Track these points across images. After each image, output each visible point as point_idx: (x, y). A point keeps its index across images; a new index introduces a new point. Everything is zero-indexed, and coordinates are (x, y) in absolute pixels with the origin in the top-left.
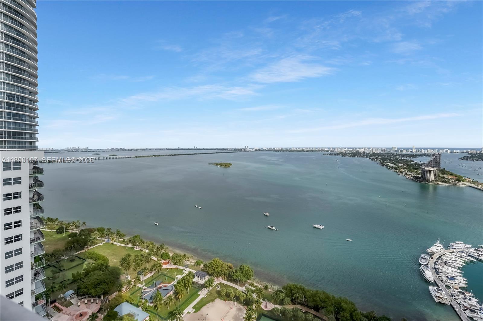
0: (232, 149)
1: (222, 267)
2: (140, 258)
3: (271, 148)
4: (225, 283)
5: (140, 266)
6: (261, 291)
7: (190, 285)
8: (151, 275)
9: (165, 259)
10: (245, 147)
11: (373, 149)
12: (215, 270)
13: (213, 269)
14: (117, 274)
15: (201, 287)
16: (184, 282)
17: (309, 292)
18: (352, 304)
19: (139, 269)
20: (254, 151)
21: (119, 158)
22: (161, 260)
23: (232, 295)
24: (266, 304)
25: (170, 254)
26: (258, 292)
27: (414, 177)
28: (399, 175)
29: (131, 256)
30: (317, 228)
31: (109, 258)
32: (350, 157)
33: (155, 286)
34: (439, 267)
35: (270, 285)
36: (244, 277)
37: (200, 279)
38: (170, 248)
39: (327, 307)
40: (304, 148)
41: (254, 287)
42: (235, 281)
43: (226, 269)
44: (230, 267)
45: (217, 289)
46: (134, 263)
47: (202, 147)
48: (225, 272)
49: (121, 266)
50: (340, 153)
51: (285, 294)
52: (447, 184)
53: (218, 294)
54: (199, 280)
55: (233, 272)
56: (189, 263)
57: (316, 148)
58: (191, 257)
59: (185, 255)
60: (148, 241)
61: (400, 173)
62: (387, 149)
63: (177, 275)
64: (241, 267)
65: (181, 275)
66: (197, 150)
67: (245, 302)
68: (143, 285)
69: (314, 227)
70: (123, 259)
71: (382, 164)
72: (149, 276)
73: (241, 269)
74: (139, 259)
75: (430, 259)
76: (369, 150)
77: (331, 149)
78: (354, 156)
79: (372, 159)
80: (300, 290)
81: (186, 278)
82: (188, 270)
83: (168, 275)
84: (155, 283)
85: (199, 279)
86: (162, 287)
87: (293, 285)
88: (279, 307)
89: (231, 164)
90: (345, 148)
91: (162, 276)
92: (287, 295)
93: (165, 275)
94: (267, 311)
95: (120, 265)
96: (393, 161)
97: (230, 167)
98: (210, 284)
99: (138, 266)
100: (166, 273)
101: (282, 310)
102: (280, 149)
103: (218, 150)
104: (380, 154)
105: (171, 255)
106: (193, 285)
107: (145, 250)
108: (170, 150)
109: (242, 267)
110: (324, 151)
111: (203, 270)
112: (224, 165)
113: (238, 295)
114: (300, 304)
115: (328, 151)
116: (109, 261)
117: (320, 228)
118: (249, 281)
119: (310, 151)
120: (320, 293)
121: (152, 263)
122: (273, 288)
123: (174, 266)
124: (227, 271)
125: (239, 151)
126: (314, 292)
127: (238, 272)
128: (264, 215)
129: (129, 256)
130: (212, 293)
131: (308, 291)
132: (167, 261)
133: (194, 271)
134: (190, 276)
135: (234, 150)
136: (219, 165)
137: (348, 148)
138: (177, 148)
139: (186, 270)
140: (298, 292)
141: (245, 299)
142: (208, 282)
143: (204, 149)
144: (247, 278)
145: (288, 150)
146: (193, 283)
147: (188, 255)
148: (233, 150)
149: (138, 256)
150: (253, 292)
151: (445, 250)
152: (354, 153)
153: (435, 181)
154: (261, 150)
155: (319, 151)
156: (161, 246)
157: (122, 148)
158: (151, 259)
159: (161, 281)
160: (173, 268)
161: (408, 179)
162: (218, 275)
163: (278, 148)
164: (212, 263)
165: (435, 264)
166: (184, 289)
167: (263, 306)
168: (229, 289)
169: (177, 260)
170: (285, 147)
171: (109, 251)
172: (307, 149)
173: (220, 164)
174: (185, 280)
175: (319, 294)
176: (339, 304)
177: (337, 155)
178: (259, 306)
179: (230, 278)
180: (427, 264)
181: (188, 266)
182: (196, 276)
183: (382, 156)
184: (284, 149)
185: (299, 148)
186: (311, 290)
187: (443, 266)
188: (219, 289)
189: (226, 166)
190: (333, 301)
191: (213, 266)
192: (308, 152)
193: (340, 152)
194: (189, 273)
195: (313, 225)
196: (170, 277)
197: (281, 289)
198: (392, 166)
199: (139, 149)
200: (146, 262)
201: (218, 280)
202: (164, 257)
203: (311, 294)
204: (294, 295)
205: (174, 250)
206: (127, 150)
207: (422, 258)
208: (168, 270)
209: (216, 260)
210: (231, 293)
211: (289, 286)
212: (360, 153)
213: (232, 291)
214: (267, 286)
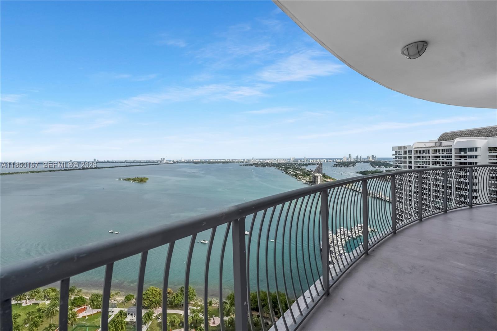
0: (145, 162)
1: (160, 294)
2: (37, 314)
3: (189, 160)
5: (39, 326)
7: (124, 326)
9: (79, 305)
10: (162, 158)
11: (278, 160)
12: (151, 301)
13: (150, 300)
16: (113, 325)
20: (172, 163)
22: (74, 309)
23: (178, 322)
24: (214, 319)
25: (85, 297)
28: (298, 180)
32: (262, 167)
38: (84, 290)
40: (222, 159)
41: (199, 306)
42: (177, 306)
45: (158, 321)
47: (106, 160)
50: (254, 164)
51: (230, 304)
55: (174, 297)
56: (116, 302)
57: (233, 160)
61: (299, 179)
62: (287, 159)
66: (99, 163)
67: (192, 325)
71: (286, 172)
73: (182, 291)
74: (36, 317)
76: (275, 160)
77: (246, 161)
78: (265, 166)
79: (279, 169)
83: (88, 324)
85: (133, 316)
89: (147, 179)
90: (257, 159)
91: (78, 328)
92: (232, 304)
93: (84, 326)
96: (293, 169)
97: (147, 181)
98: (149, 317)
100: (85, 322)
101: (230, 321)
102: (199, 161)
103: (128, 163)
104: (283, 164)
105: (87, 298)
106: (127, 327)
107: (43, 301)
110: (240, 162)
111: (135, 305)
112: (140, 180)
115: (243, 162)
118: (192, 302)
119: (228, 162)
122: (217, 302)
123: (94, 311)
125: (154, 164)
127: (180, 295)
130: (153, 327)
132: (83, 307)
133: (125, 310)
134: (122, 316)
135: (149, 162)
136: (133, 180)
137: (259, 159)
138: (68, 161)
139: (113, 312)
141: (192, 322)
142: (147, 316)
143: (108, 162)
144: (190, 299)
145: (207, 162)
146: (127, 323)
148: (147, 163)
149: (32, 312)
150: (199, 311)
152: (265, 163)
154: (179, 163)
155: (236, 162)
156: (72, 289)
158: (57, 311)
160: (94, 314)
161: (304, 183)
162: (158, 305)
163: (197, 160)
164: (147, 293)
168: (172, 317)
169: (98, 302)
170: (204, 159)
173: (134, 180)
174: (116, 324)
177: (252, 166)
179: (171, 305)
182: (129, 314)
183: (285, 166)
185: (218, 160)
188: (160, 320)
189: (142, 181)
191: (149, 297)
192: (226, 163)
196: (92, 326)
197: (225, 301)
198: (293, 174)
200: (48, 317)
202: (78, 304)
205: (89, 291)
208: (87, 318)
209: (152, 288)
210: (175, 320)
211: (233, 294)
212: (269, 163)
213: (176, 317)
214: (211, 301)
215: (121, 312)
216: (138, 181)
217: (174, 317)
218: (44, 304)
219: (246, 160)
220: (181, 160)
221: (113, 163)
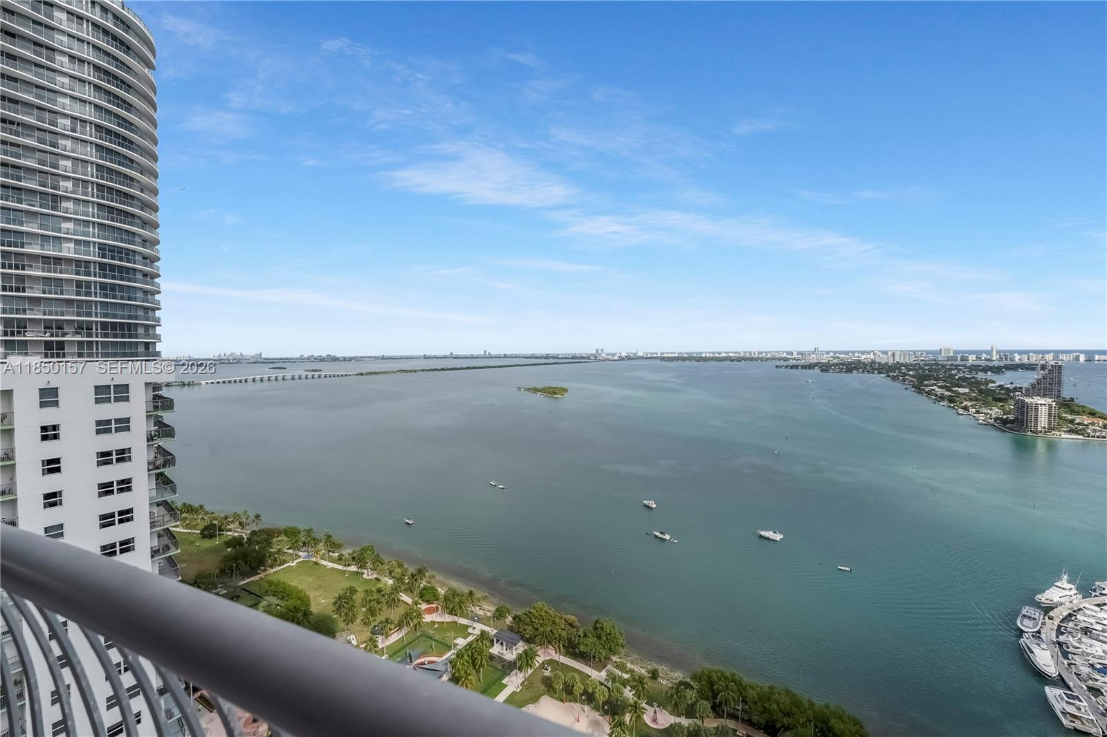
0: (567, 356)
1: (554, 623)
2: (376, 596)
3: (654, 354)
4: (561, 661)
5: (376, 615)
6: (644, 683)
7: (484, 661)
8: (401, 636)
9: (429, 601)
10: (597, 350)
11: (894, 355)
12: (537, 629)
13: (534, 627)
15: (509, 667)
16: (470, 654)
17: (754, 690)
18: (856, 722)
19: (375, 620)
20: (618, 360)
21: (325, 376)
22: (420, 604)
23: (578, 688)
24: (655, 712)
25: (440, 590)
26: (636, 684)
27: (996, 419)
28: (958, 414)
29: (357, 591)
30: (768, 539)
31: (312, 594)
32: (840, 372)
33: (409, 661)
34: (1070, 641)
35: (661, 669)
36: (604, 648)
37: (506, 650)
38: (439, 577)
39: (796, 728)
40: (731, 352)
41: (626, 672)
42: (583, 657)
43: (563, 629)
44: (571, 625)
45: (545, 674)
46: (364, 607)
47: (502, 352)
48: (560, 635)
49: (336, 614)
50: (817, 364)
51: (698, 692)
52: (1081, 437)
53: (546, 686)
54: (505, 652)
55: (579, 636)
56: (481, 613)
57: (759, 353)
58: (485, 598)
59: (471, 593)
60: (391, 560)
61: (961, 411)
62: (928, 352)
63: (455, 638)
64: (596, 623)
65: (465, 638)
66: (491, 358)
67: (606, 707)
68: (384, 657)
69: (761, 536)
70: (340, 598)
71: (919, 389)
72: (395, 637)
73: (595, 628)
74: (374, 600)
75: (1044, 619)
76: (885, 356)
77: (795, 355)
78: (849, 371)
79: (894, 378)
80: (732, 684)
81: (474, 645)
82: (479, 627)
83: (437, 637)
84: (410, 654)
85: (505, 648)
86: (425, 664)
87: (716, 672)
88: (685, 722)
89: (566, 390)
90: (828, 353)
91: (423, 638)
92: (702, 694)
93: (431, 638)
94: (658, 729)
95: (334, 611)
96: (945, 381)
97: (565, 395)
98: (527, 660)
99: (372, 616)
100: (432, 632)
101: (691, 729)
102: (676, 355)
103: (536, 358)
104: (911, 365)
105: (441, 591)
106: (490, 663)
107: (386, 579)
108: (433, 358)
109: (598, 625)
110: (778, 359)
111: (511, 629)
112: (552, 392)
113: (590, 690)
114: (733, 716)
115: (787, 359)
116: (312, 600)
117: (774, 538)
118: (614, 658)
119: (746, 359)
120: (779, 694)
121: (401, 610)
122: (670, 677)
123: (448, 618)
124: (564, 634)
125: (583, 361)
126: (766, 690)
127: (590, 635)
128: (645, 506)
129: (353, 591)
130: (534, 682)
131: (751, 687)
132: (434, 606)
133: (492, 632)
134: (484, 642)
135: (573, 358)
136: (540, 391)
137: (835, 353)
138: (447, 353)
139: (474, 628)
140: (727, 688)
141: (607, 701)
142: (524, 656)
143: (505, 356)
144: (610, 650)
145: (693, 357)
146: (492, 657)
147: (478, 594)
148: (569, 358)
149: (371, 591)
150: (624, 683)
151: (1083, 598)
152: (850, 363)
153: (1050, 429)
154: (633, 359)
155: (767, 359)
156: (421, 572)
158: (399, 600)
159: (421, 649)
160: (446, 623)
161: (981, 424)
162: (546, 642)
163: (672, 353)
164: (530, 613)
165: (1059, 632)
166: (471, 670)
167: (647, 719)
168: (570, 674)
169: (454, 604)
170: (687, 351)
171: (311, 580)
172: (737, 355)
173: (543, 390)
174: (474, 651)
175: (777, 695)
176: (824, 722)
177: (810, 369)
178: (638, 717)
179: (572, 649)
180: (1039, 632)
181: (479, 620)
182: (498, 641)
183: (916, 370)
185: (720, 353)
186: (757, 686)
187: (1080, 639)
188: (547, 673)
189: (556, 394)
190: (810, 712)
191: (533, 620)
192: (740, 361)
193: (816, 361)
194: (482, 634)
195: (758, 531)
196: (441, 643)
197: (688, 680)
198: (943, 394)
199: (366, 357)
200: (389, 606)
201: (544, 655)
202: (427, 597)
203: (758, 694)
204: (718, 694)
205: (447, 582)
206: (342, 359)
207: (1025, 616)
208: (436, 626)
209: (541, 606)
211: (706, 672)
212: (864, 363)
213: (578, 679)
214: (656, 670)
215: (483, 633)
216: (550, 393)
217: (574, 678)
218: (386, 584)
219: (795, 353)
220: (636, 354)
221: (513, 357)
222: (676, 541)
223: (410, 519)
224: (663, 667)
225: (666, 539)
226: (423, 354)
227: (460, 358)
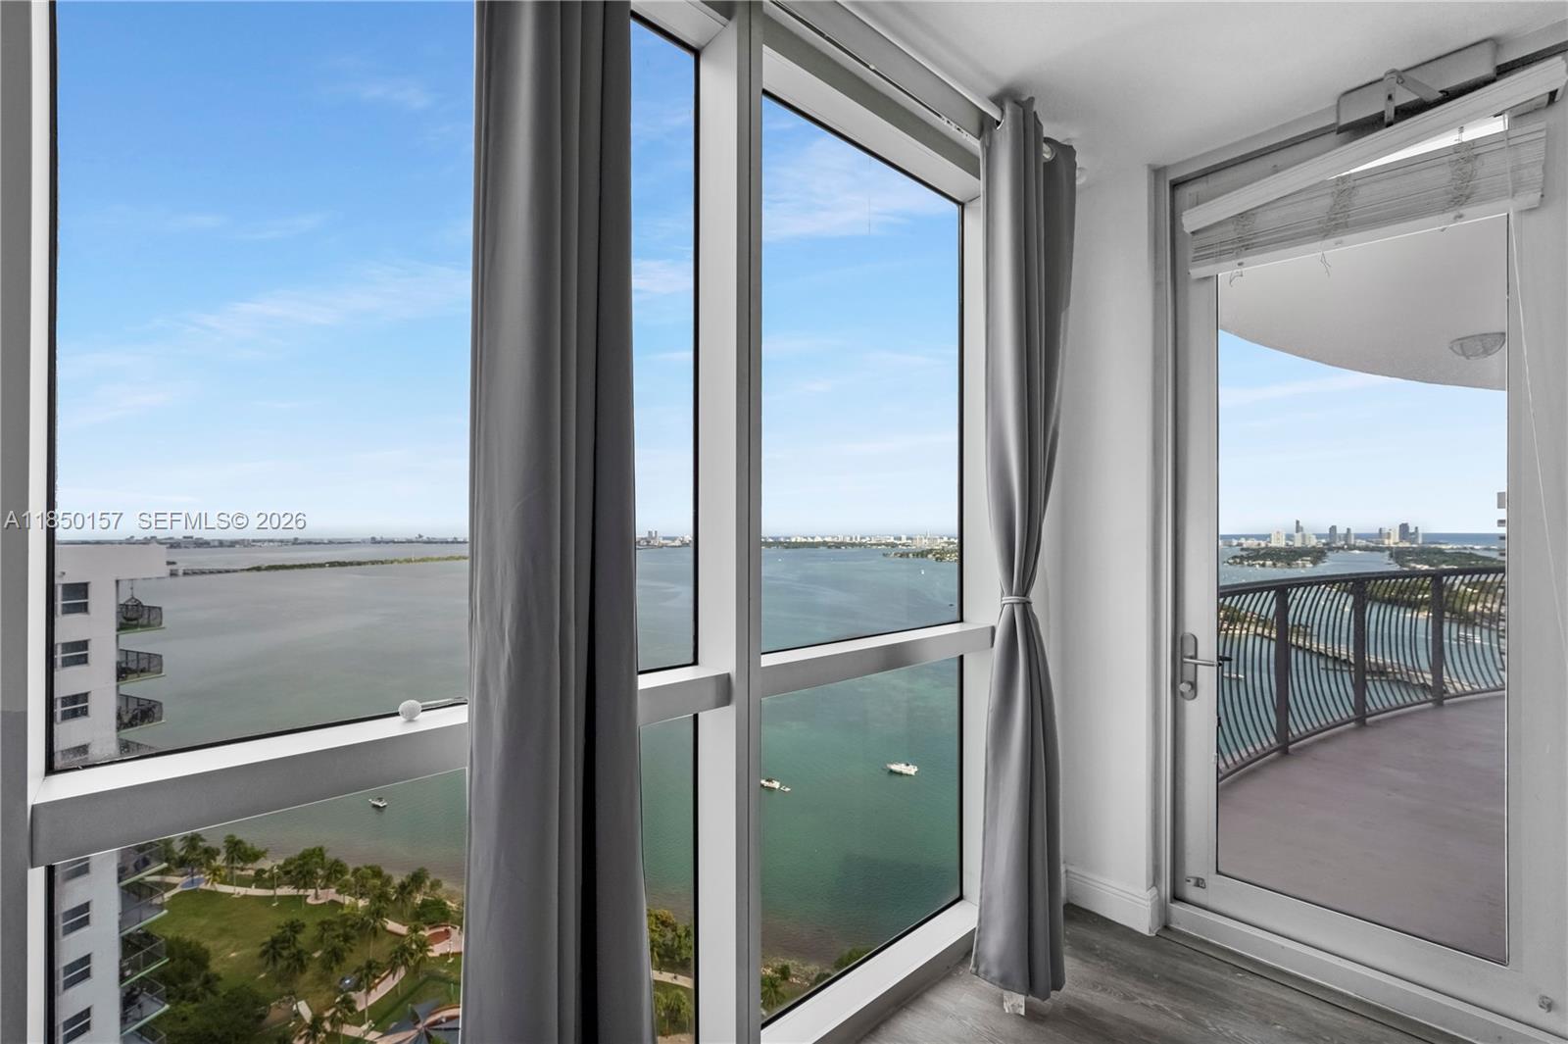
2: (339, 931)
6: (776, 987)
8: (393, 985)
9: (435, 923)
14: (256, 1003)
19: (342, 969)
22: (423, 929)
23: (687, 1012)
25: (449, 903)
26: (766, 989)
29: (304, 926)
30: (900, 774)
31: (210, 946)
33: (412, 1023)
35: (792, 963)
40: (828, 537)
43: (655, 932)
44: (663, 923)
46: (318, 950)
48: (654, 941)
50: (928, 551)
55: (680, 937)
57: (862, 538)
60: (359, 867)
68: (365, 1027)
69: (892, 772)
70: (273, 942)
72: (383, 989)
77: (904, 541)
83: (454, 977)
84: (412, 1012)
86: (441, 1023)
91: (432, 984)
93: (443, 981)
100: (445, 971)
105: (452, 905)
107: (353, 900)
108: (387, 543)
110: (885, 545)
115: (894, 545)
117: (909, 773)
119: (846, 545)
121: (389, 946)
122: (804, 973)
124: (658, 938)
129: (295, 928)
132: (442, 929)
138: (413, 536)
145: (781, 543)
149: (329, 924)
155: (872, 545)
156: (417, 880)
157: (191, 537)
158: (384, 928)
159: (431, 1001)
168: (672, 994)
171: (203, 922)
172: (835, 540)
177: (922, 557)
179: (671, 959)
184: (771, 540)
185: (814, 538)
192: (840, 548)
195: (888, 765)
199: (264, 541)
200: (365, 943)
202: (431, 917)
206: (216, 544)
208: (450, 961)
210: (682, 1006)
213: (684, 997)
214: (787, 967)
217: (678, 996)
218: (355, 907)
219: (904, 537)
222: (787, 789)
223: (380, 800)
224: (793, 961)
225: (774, 788)
226: (370, 537)
227: (436, 543)
